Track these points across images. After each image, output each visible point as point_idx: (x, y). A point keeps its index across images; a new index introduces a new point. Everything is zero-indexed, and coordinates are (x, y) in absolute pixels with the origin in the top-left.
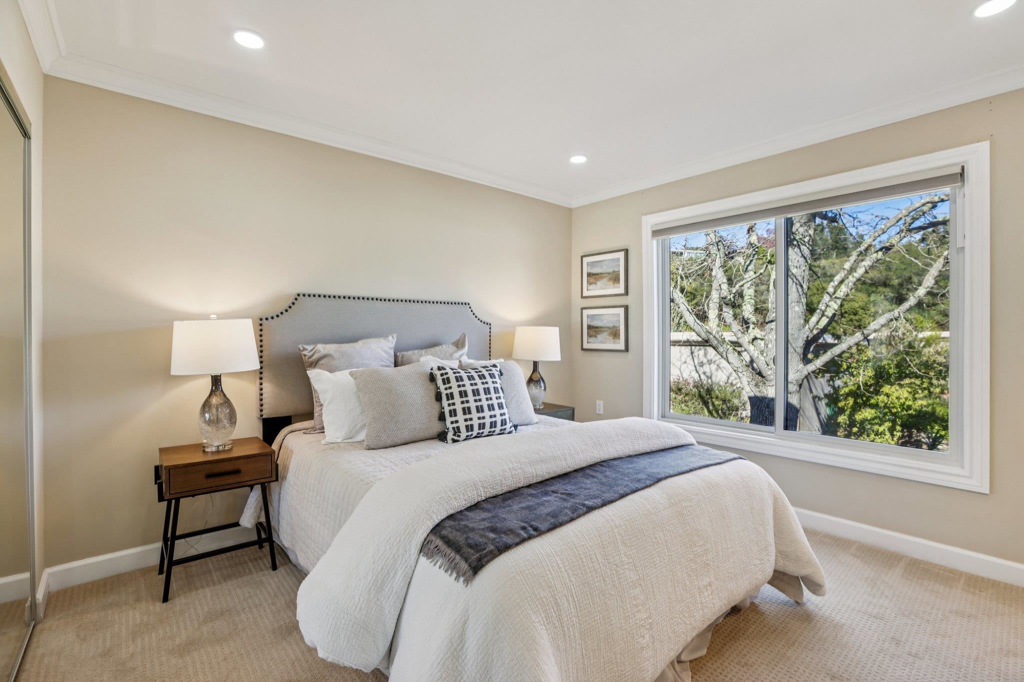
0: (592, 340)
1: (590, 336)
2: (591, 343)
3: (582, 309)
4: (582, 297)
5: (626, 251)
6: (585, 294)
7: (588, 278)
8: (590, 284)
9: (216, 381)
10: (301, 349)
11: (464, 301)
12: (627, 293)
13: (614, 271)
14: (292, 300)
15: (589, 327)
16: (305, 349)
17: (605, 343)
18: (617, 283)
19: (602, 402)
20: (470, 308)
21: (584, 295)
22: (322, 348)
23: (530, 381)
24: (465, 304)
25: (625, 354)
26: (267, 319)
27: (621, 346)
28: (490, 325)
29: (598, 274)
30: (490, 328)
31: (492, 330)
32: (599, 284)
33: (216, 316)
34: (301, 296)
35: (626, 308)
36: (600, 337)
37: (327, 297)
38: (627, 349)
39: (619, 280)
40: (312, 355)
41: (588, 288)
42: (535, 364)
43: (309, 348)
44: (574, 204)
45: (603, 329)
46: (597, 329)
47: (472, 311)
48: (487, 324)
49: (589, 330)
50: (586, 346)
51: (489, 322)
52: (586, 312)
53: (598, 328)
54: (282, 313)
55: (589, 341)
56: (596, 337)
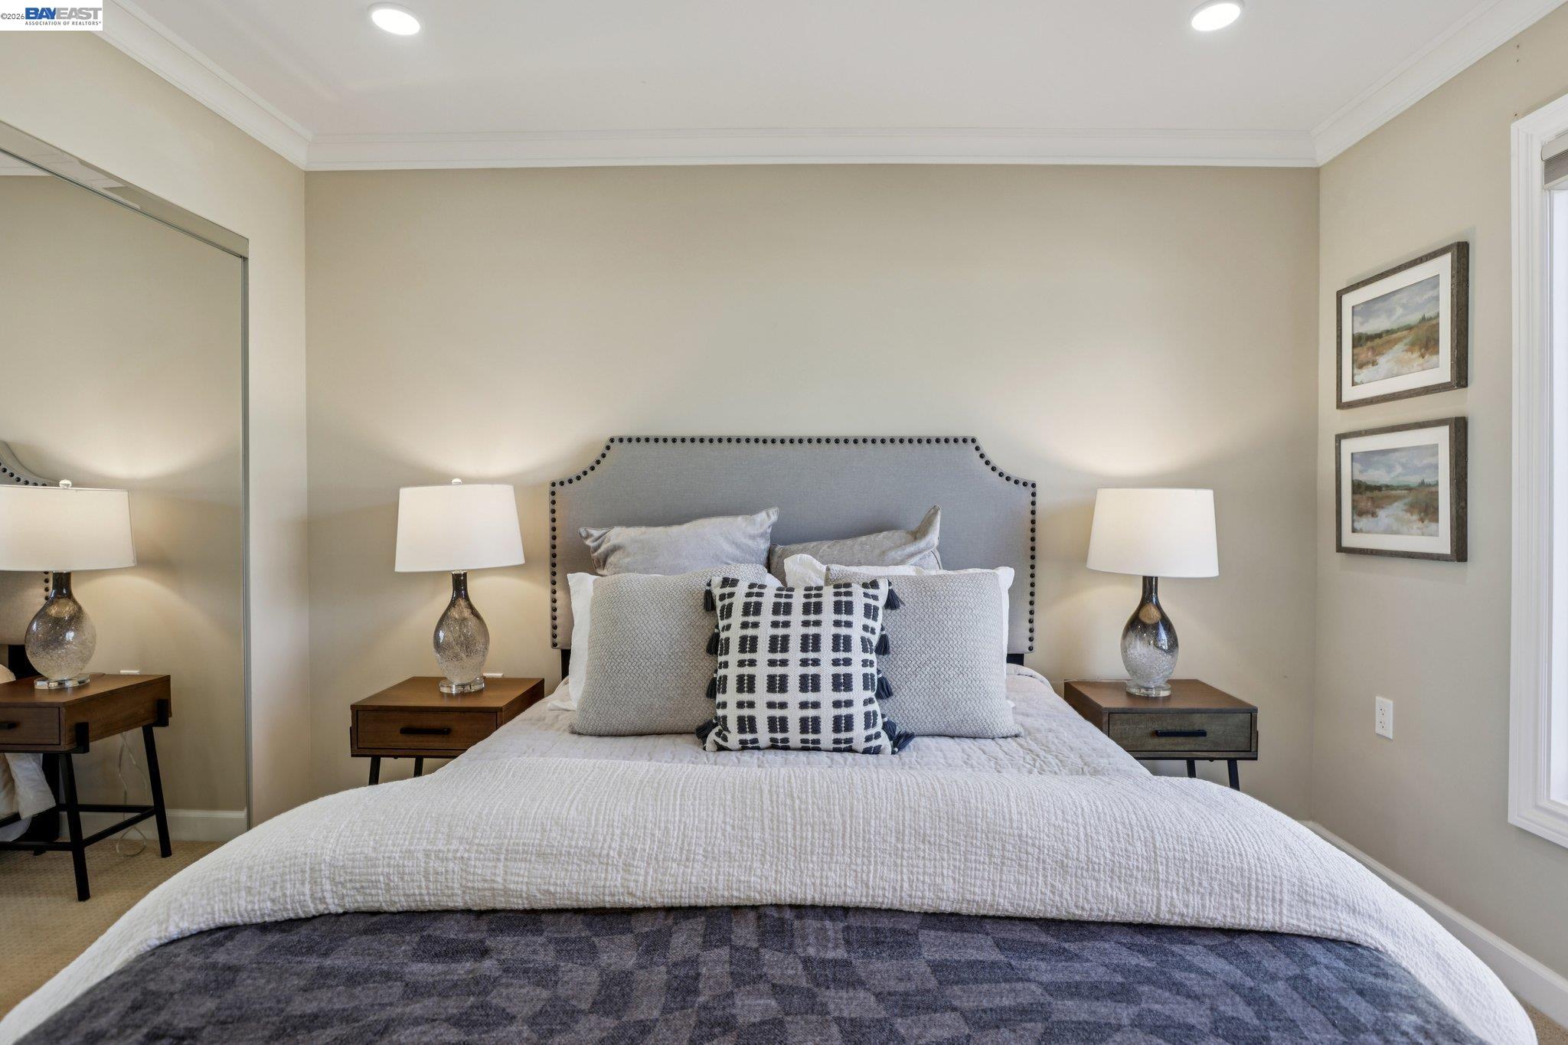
0: (1364, 523)
1: (1358, 512)
2: (1361, 531)
3: (1339, 438)
4: (1341, 405)
5: (1461, 252)
6: (1350, 394)
7: (1356, 351)
8: (1361, 367)
9: (460, 582)
10: (584, 534)
11: (960, 433)
12: (1461, 377)
13: (1424, 319)
14: (601, 449)
15: (1358, 487)
16: (588, 536)
17: (1397, 533)
18: (1432, 354)
19: (1391, 702)
20: (977, 449)
21: (1345, 399)
22: (618, 535)
23: (1136, 625)
24: (965, 441)
25: (1455, 567)
26: (562, 483)
27: (1441, 541)
28: (1034, 486)
29: (1379, 336)
30: (1034, 494)
31: (1038, 499)
32: (1385, 361)
33: (460, 481)
34: (616, 441)
35: (1460, 428)
36: (1385, 516)
37: (661, 442)
38: (1460, 552)
39: (1437, 341)
40: (599, 546)
41: (1357, 379)
42: (1150, 585)
43: (596, 533)
44: (1321, 156)
45: (1394, 492)
46: (1376, 493)
47: (982, 456)
48: (1025, 484)
49: (1357, 497)
50: (1350, 540)
51: (1030, 478)
52: (1349, 446)
53: (1379, 488)
54: (585, 473)
55: (1357, 525)
56: (1374, 515)
